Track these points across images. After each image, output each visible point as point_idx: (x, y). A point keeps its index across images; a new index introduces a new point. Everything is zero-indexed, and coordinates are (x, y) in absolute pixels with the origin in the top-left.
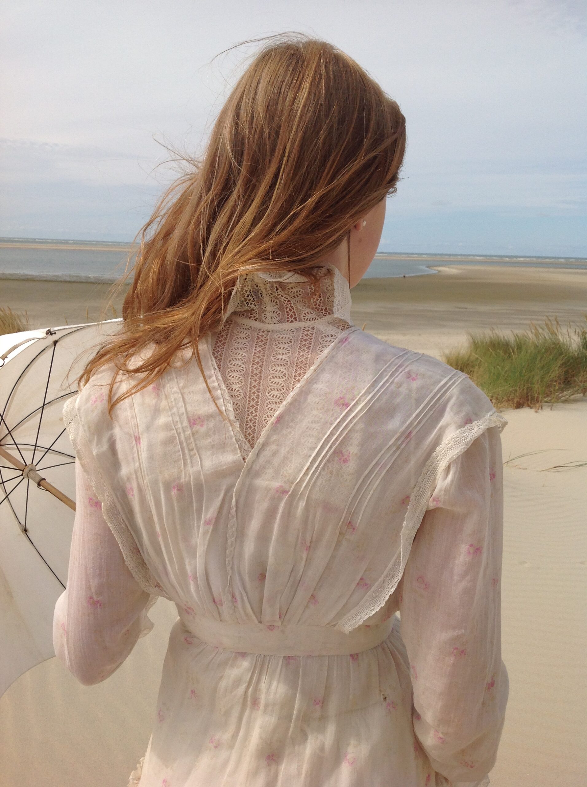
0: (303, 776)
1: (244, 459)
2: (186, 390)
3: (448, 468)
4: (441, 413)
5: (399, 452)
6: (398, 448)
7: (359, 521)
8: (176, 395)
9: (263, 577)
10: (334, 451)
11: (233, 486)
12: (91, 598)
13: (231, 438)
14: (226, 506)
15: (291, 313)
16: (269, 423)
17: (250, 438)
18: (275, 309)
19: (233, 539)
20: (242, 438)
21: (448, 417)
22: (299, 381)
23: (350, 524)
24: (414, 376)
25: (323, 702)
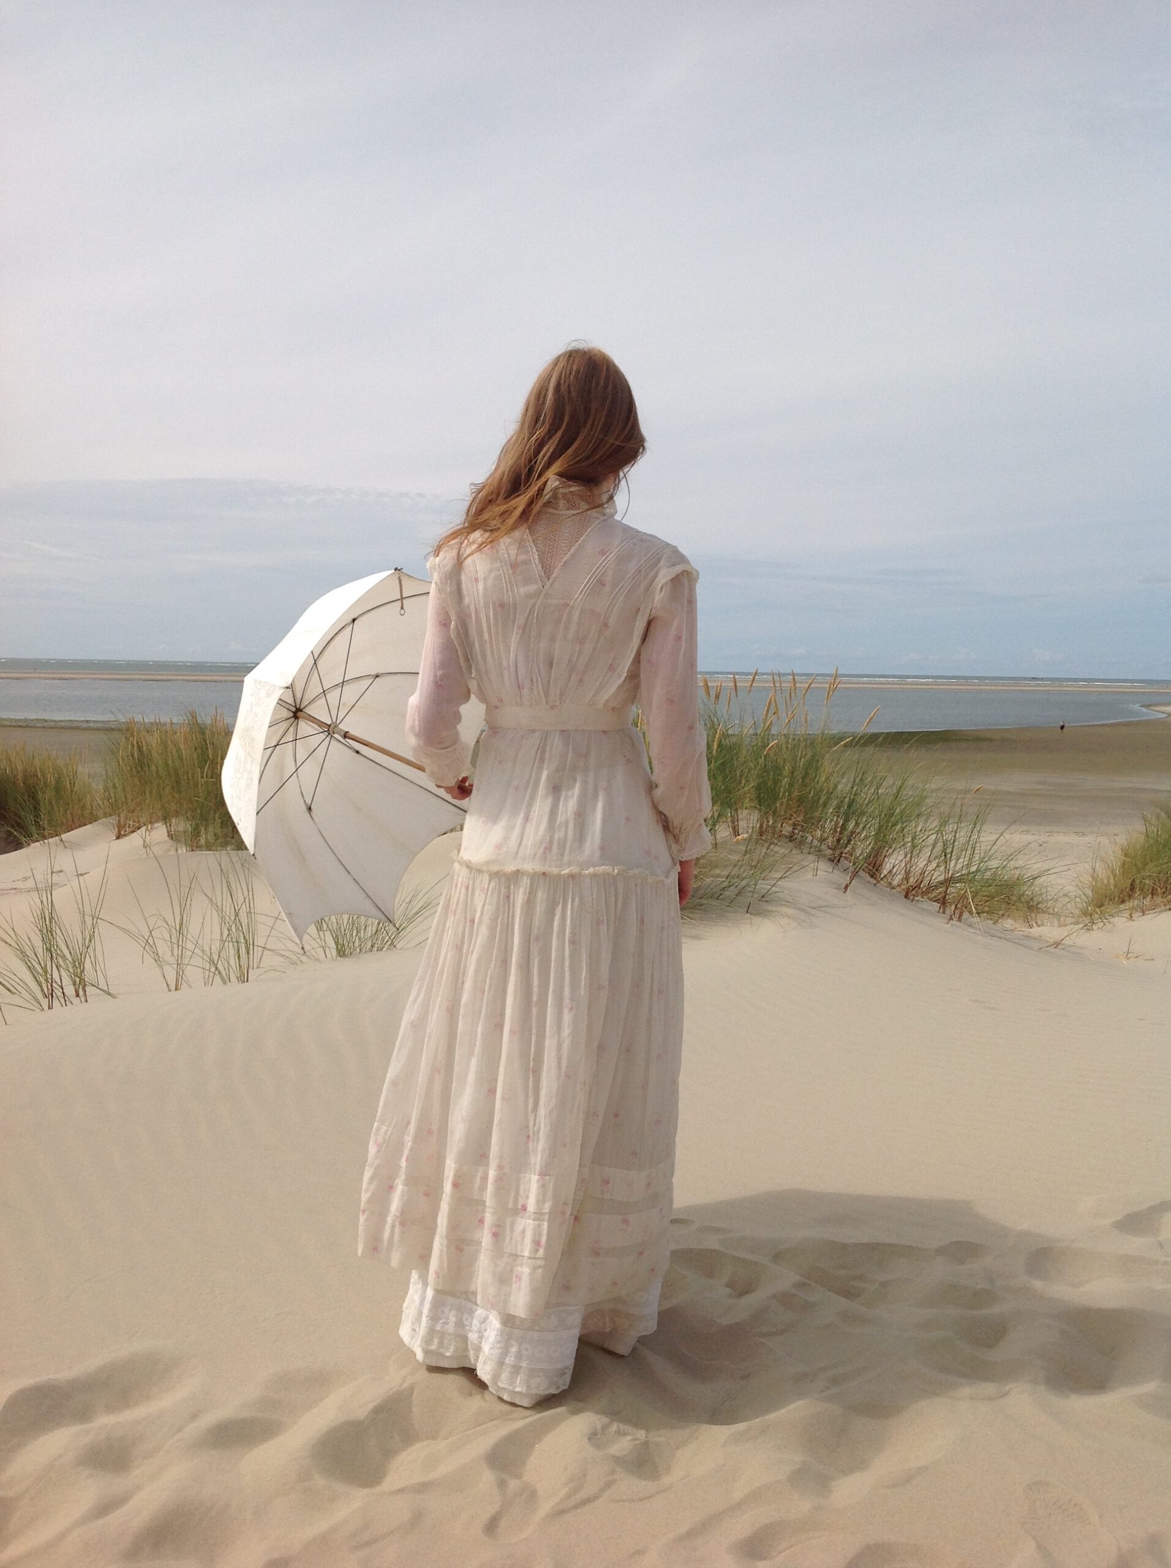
0: (576, 797)
1: (543, 587)
2: (509, 548)
3: (662, 588)
4: (659, 560)
5: (634, 581)
6: (634, 578)
7: (611, 622)
8: (503, 551)
9: (551, 665)
10: (597, 580)
11: (534, 605)
12: (437, 682)
13: (536, 575)
14: (531, 617)
15: (574, 505)
16: (559, 566)
17: (547, 575)
18: (565, 502)
19: (534, 639)
20: (542, 574)
21: (662, 563)
22: (577, 541)
23: (606, 625)
24: (644, 541)
25: (586, 756)
